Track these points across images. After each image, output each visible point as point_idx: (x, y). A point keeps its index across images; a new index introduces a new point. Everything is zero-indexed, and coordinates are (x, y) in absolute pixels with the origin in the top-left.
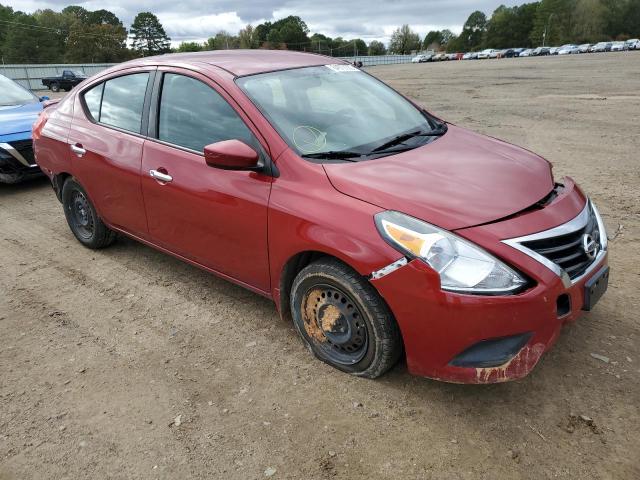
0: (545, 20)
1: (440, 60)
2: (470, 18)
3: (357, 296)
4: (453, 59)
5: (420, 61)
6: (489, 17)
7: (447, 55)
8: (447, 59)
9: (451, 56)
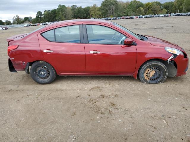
0: (59, 14)
1: (33, 26)
2: (37, 13)
3: (162, 66)
4: (37, 25)
5: (26, 26)
6: (43, 13)
7: (35, 24)
8: (35, 25)
9: (36, 24)
